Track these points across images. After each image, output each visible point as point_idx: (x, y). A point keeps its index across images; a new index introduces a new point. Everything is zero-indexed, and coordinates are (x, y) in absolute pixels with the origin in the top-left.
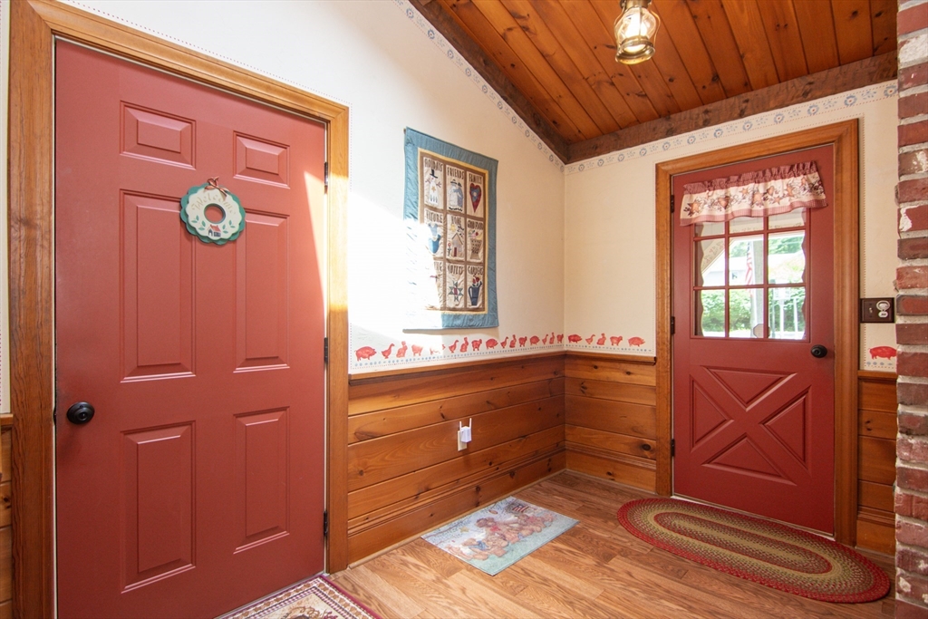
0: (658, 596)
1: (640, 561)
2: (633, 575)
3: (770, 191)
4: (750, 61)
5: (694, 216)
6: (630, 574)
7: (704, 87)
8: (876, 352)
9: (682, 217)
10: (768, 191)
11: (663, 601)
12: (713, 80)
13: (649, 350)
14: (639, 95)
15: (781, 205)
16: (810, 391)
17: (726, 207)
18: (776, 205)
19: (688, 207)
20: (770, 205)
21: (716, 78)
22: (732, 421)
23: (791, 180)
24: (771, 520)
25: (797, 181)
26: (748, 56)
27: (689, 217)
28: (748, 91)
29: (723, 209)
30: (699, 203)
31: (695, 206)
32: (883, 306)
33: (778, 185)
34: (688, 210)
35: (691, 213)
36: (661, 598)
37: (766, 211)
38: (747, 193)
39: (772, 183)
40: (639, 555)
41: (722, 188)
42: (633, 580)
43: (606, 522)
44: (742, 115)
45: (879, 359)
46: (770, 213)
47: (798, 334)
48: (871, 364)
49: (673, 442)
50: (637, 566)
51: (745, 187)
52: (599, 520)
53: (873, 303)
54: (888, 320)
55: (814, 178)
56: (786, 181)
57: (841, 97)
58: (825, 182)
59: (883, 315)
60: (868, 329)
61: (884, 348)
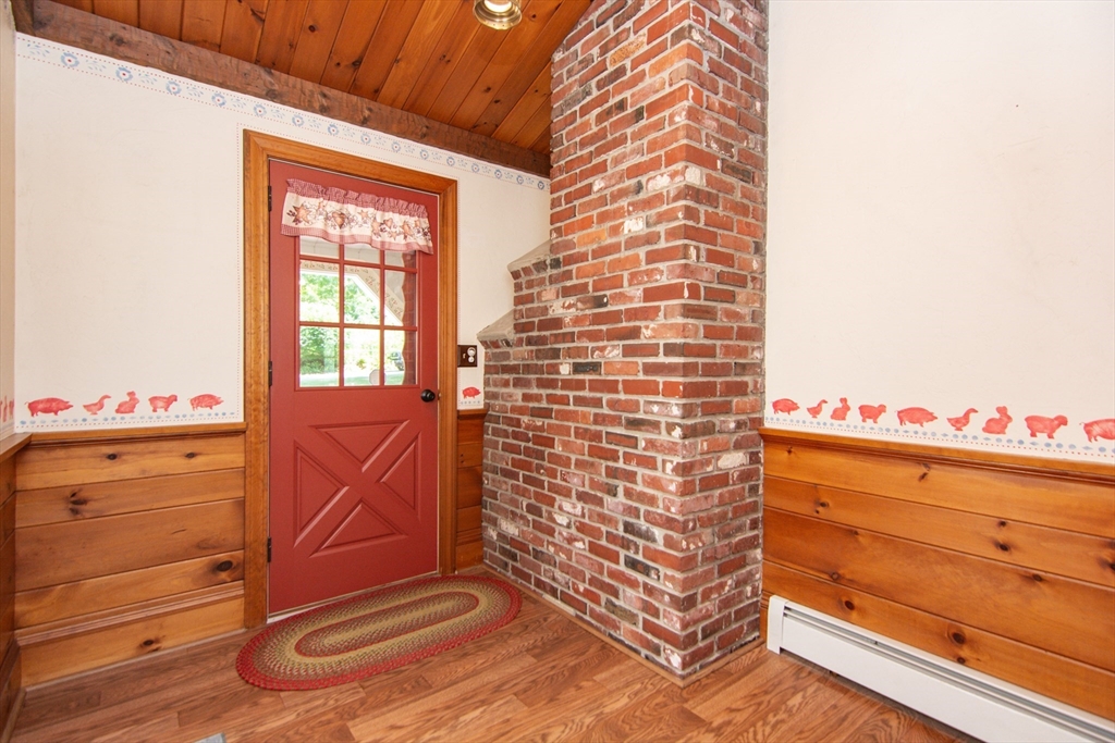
0: (451, 719)
1: (377, 707)
2: (399, 724)
3: (389, 223)
4: (398, 72)
5: (301, 225)
6: (393, 727)
7: (338, 64)
8: (467, 392)
9: (284, 222)
10: (384, 222)
11: (462, 719)
12: (354, 64)
13: (231, 412)
14: (254, 13)
15: (397, 241)
16: (420, 436)
17: (341, 226)
18: (392, 240)
19: (293, 210)
20: (387, 238)
21: (357, 64)
22: (346, 489)
23: (407, 218)
24: (388, 585)
25: (412, 220)
26: (402, 64)
27: (293, 225)
28: (372, 99)
29: (338, 227)
30: (308, 211)
31: (302, 212)
32: (471, 353)
33: (396, 219)
34: (293, 215)
35: (297, 221)
36: (457, 717)
37: (383, 244)
38: (367, 216)
39: (390, 215)
40: (363, 702)
41: (338, 201)
42: (410, 729)
43: (256, 704)
44: (364, 123)
46: (387, 247)
49: (269, 540)
50: (383, 714)
51: (365, 210)
52: (244, 709)
53: (464, 349)
54: (474, 364)
55: (425, 223)
56: (403, 218)
57: (445, 154)
58: (432, 231)
59: (471, 360)
60: (462, 371)
61: (470, 387)
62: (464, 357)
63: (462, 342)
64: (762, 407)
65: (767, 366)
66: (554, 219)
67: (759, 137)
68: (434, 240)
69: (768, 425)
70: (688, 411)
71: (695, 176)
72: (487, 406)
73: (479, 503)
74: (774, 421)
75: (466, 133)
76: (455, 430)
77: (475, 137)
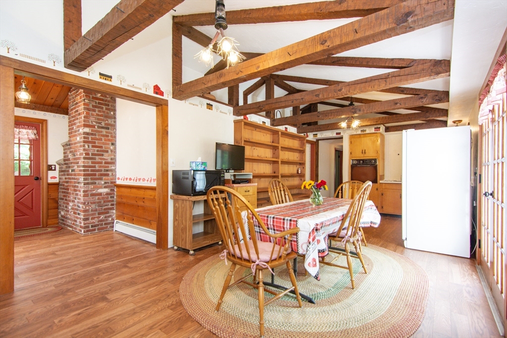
8: (52, 178)
10: (20, 132)
15: (25, 137)
16: (34, 189)
18: (23, 136)
20: (21, 136)
23: (28, 130)
25: (30, 131)
32: (53, 167)
33: (24, 131)
37: (19, 137)
39: (21, 130)
45: (52, 179)
47: (28, 174)
48: (50, 181)
53: (51, 166)
54: (55, 170)
55: (35, 132)
56: (27, 130)
57: (43, 113)
58: (38, 133)
59: (53, 169)
60: (50, 172)
61: (53, 177)
62: (50, 168)
63: (50, 163)
64: (115, 179)
65: (117, 170)
66: (69, 133)
67: (113, 120)
68: (39, 136)
69: (117, 183)
70: (85, 179)
71: (87, 130)
72: (60, 181)
73: (57, 208)
74: (118, 182)
75: (50, 107)
76: (47, 188)
77: (53, 108)
